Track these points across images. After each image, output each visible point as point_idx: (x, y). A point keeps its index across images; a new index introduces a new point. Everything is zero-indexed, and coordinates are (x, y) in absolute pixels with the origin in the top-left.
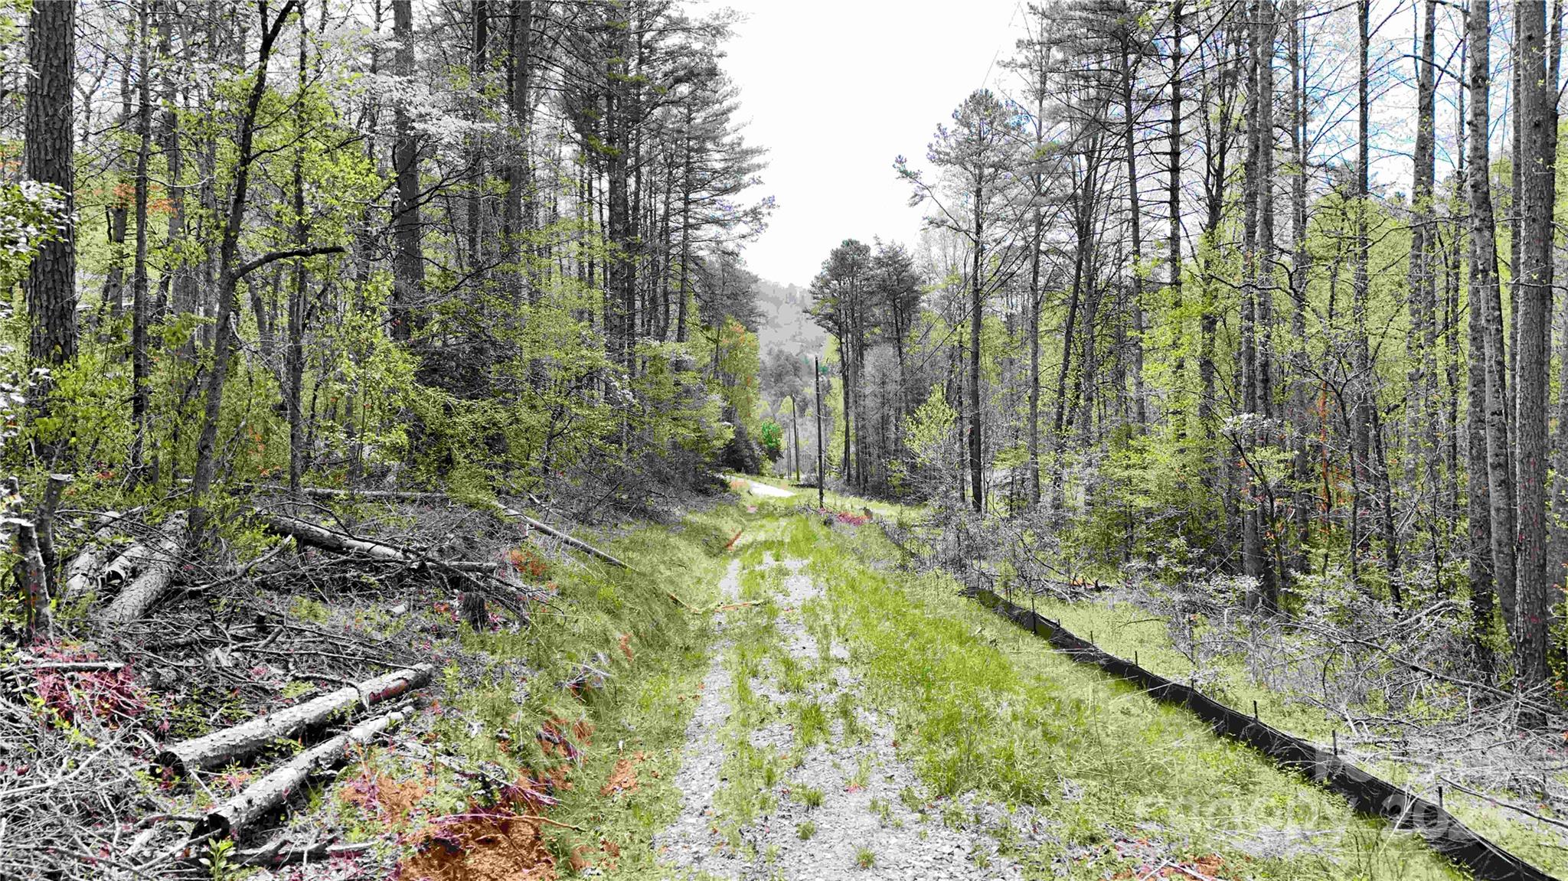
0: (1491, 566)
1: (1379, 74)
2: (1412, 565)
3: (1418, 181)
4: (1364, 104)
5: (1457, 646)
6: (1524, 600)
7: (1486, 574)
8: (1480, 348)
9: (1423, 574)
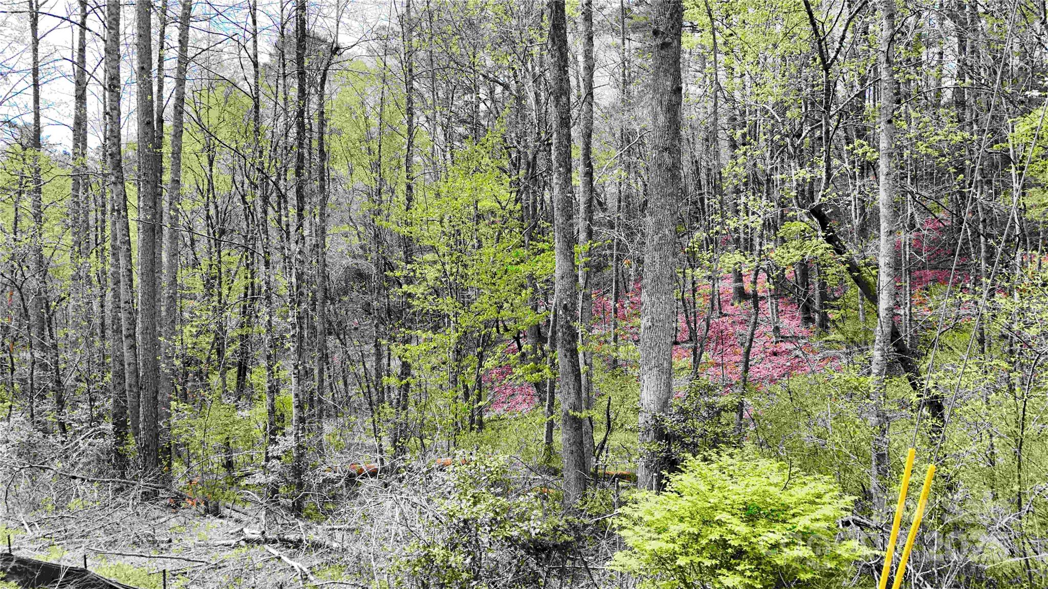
0: (125, 401)
1: (47, 66)
2: (74, 407)
3: (76, 146)
4: (36, 85)
5: (103, 457)
6: (145, 420)
7: (122, 407)
8: (118, 260)
9: (82, 412)
